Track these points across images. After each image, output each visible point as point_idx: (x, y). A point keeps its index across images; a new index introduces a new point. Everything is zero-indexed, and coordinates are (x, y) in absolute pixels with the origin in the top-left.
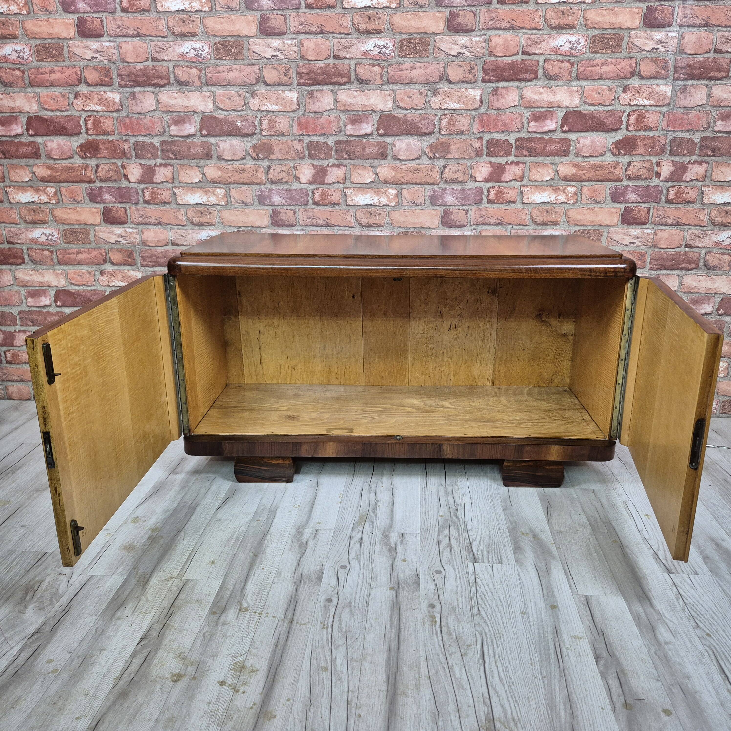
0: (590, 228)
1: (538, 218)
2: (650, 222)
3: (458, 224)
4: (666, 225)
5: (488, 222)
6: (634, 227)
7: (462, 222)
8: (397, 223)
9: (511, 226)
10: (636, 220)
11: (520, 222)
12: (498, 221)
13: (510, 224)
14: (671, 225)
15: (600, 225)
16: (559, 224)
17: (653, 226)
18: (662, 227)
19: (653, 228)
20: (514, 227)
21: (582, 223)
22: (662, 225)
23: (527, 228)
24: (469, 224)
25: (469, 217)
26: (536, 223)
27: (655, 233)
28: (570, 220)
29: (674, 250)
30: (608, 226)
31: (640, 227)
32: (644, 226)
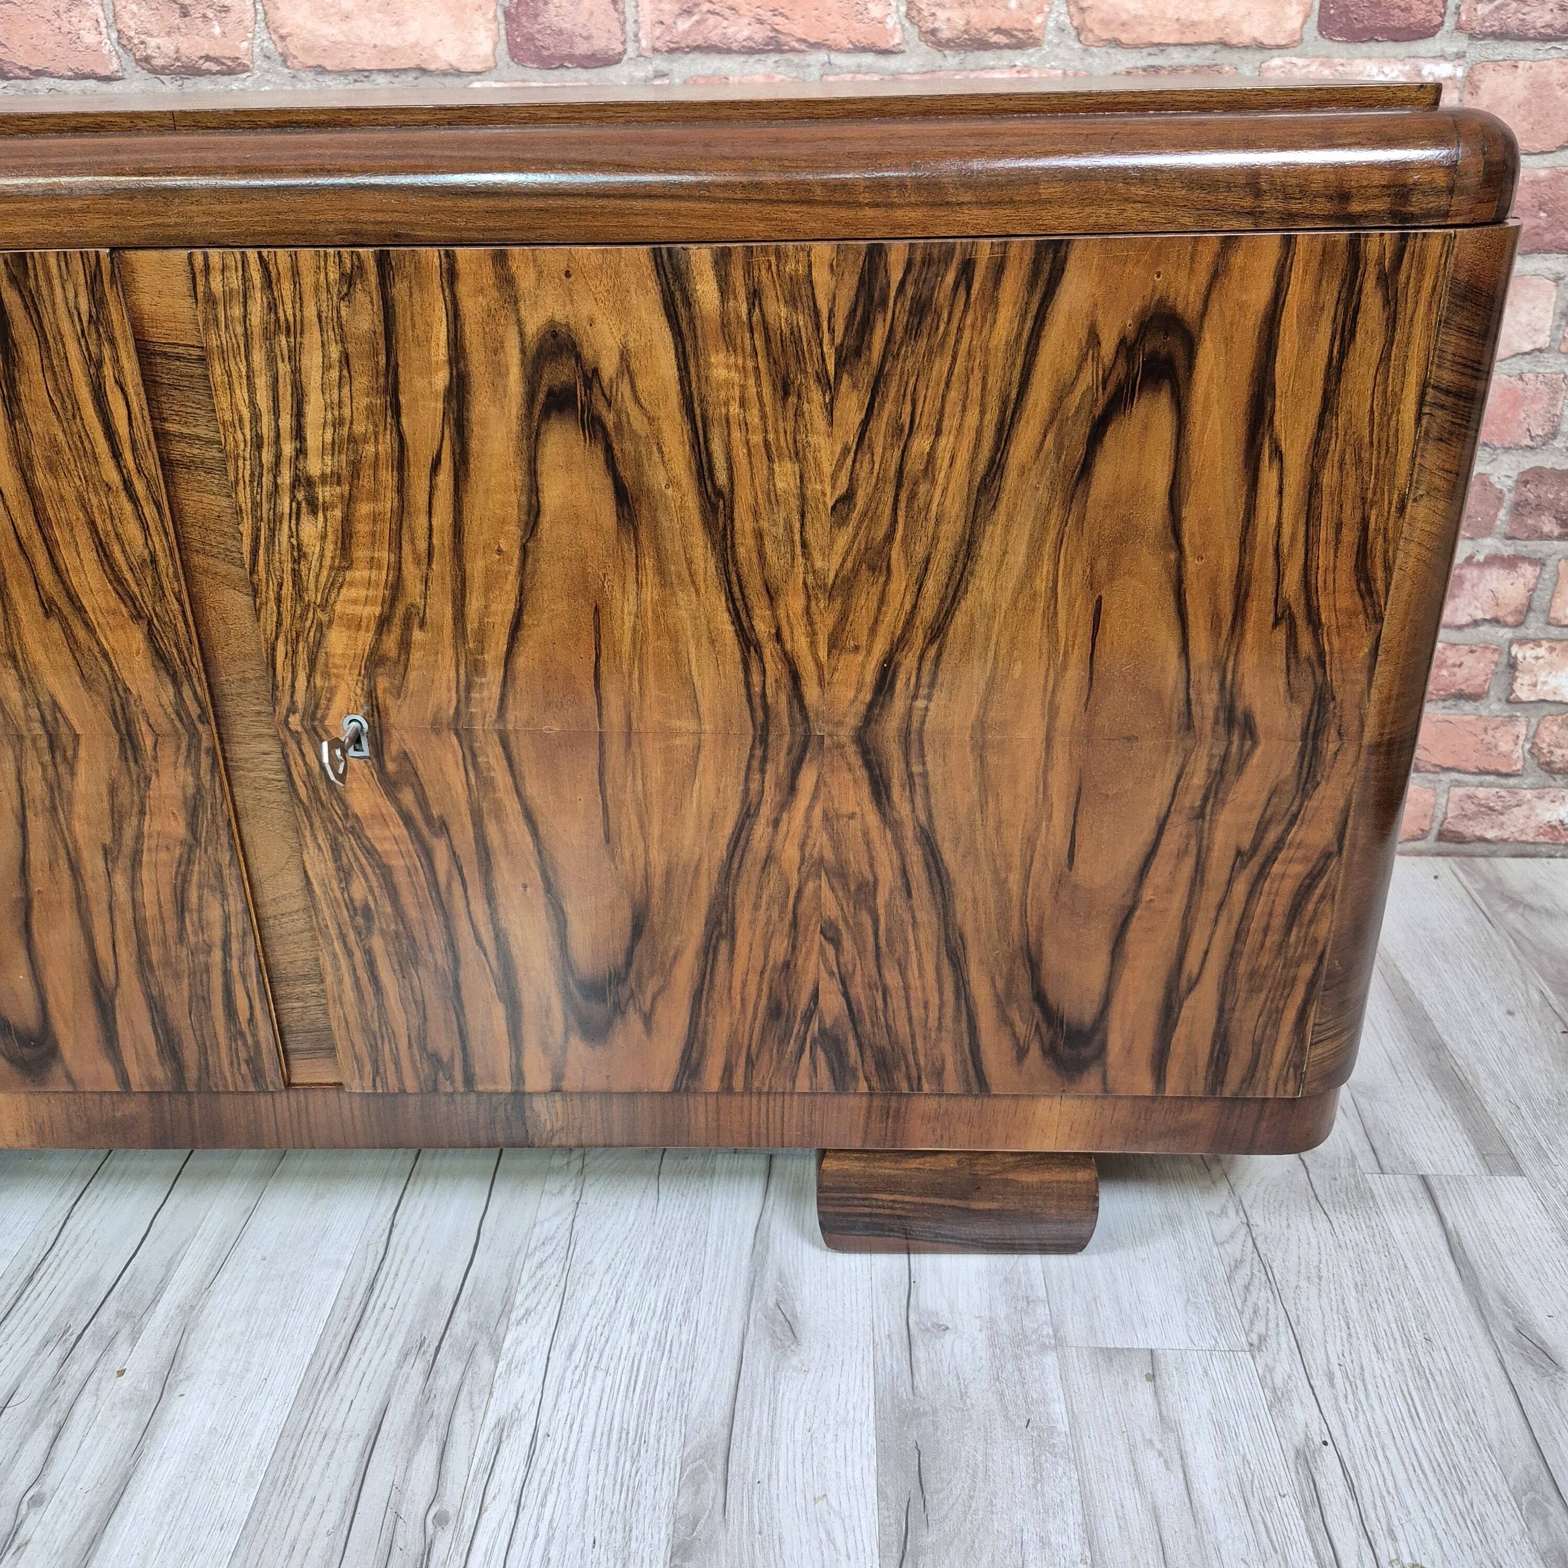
0: (1177, 57)
1: (942, 14)
2: (1449, 23)
3: (582, 48)
4: (1522, 38)
5: (715, 37)
6: (1375, 48)
7: (600, 43)
8: (308, 50)
9: (822, 56)
10: (1388, 16)
11: (862, 33)
12: (760, 34)
13: (816, 46)
14: (1546, 38)
15: (1224, 44)
16: (1036, 43)
17: (1461, 43)
18: (1504, 50)
19: (1460, 56)
20: (840, 59)
21: (1141, 33)
22: (1502, 36)
23: (893, 63)
24: (631, 52)
25: (630, 12)
26: (933, 39)
27: (1469, 77)
28: (1091, 19)
29: (1548, 160)
30: (1261, 47)
31: (1402, 49)
32: (1421, 47)
